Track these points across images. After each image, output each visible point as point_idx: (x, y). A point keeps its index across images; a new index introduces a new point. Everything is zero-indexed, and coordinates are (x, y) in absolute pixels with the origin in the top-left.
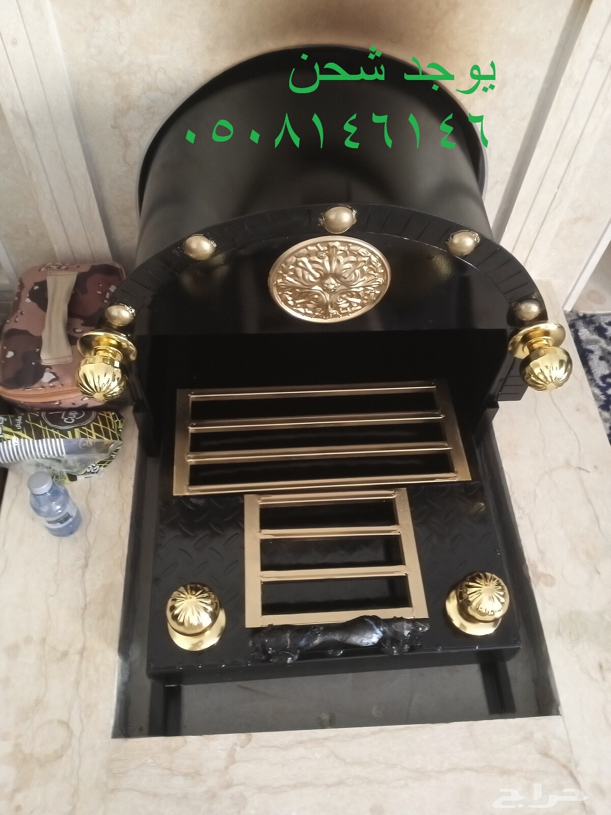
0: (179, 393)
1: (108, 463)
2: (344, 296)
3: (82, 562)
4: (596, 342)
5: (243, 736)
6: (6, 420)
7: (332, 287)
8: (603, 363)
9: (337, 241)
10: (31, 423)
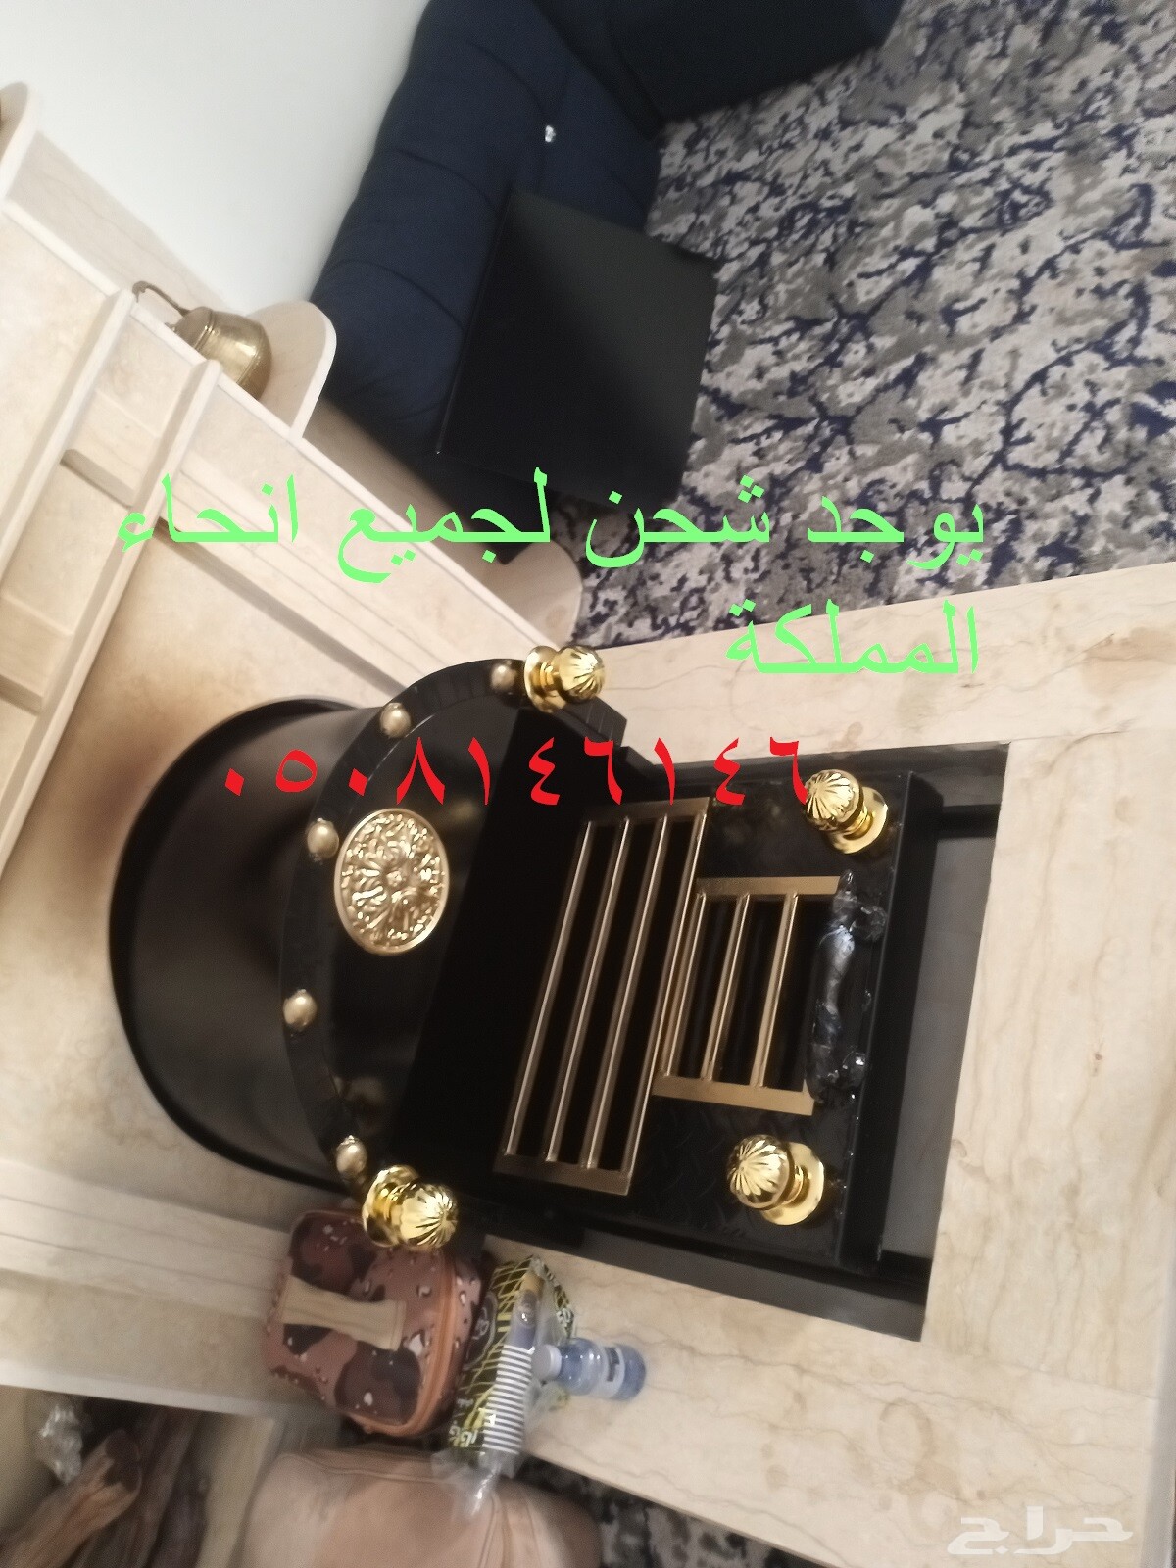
0: (499, 1168)
1: (565, 1296)
2: (415, 869)
3: (685, 1354)
4: (609, 628)
5: (953, 1151)
6: (455, 1422)
7: (399, 879)
8: (638, 624)
9: (347, 853)
10: (472, 1385)
